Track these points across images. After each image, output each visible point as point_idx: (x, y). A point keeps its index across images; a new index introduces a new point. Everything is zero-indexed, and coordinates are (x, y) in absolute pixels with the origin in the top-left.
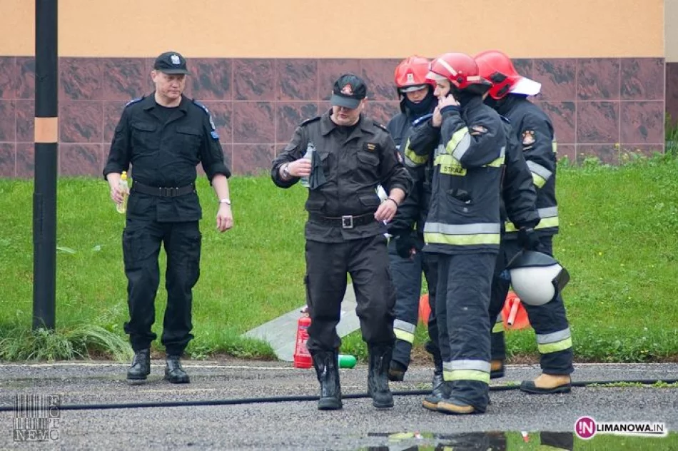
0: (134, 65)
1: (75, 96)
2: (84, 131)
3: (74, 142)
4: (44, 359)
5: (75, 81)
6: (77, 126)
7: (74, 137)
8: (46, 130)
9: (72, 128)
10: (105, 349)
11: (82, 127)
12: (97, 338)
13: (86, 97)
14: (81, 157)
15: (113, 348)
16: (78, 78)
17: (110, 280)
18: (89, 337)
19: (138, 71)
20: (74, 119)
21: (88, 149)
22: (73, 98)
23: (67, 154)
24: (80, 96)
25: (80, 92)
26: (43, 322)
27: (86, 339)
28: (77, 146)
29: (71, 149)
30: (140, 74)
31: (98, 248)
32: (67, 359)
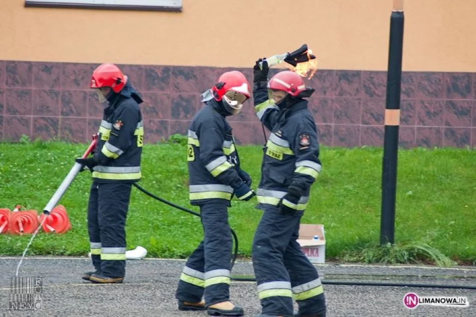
0: (410, 76)
1: (371, 95)
2: (376, 117)
3: (370, 124)
4: (389, 263)
5: (371, 86)
6: (372, 114)
7: (370, 122)
8: (392, 117)
9: (369, 116)
10: (427, 257)
11: (375, 115)
12: (422, 250)
13: (378, 96)
14: (374, 134)
15: (434, 257)
16: (374, 84)
17: (421, 213)
18: (418, 249)
19: (412, 79)
20: (371, 110)
21: (378, 129)
22: (370, 97)
23: (365, 132)
24: (374, 95)
25: (375, 93)
26: (387, 239)
27: (416, 251)
28: (372, 127)
29: (368, 129)
30: (413, 82)
31: (410, 193)
32: (403, 263)
